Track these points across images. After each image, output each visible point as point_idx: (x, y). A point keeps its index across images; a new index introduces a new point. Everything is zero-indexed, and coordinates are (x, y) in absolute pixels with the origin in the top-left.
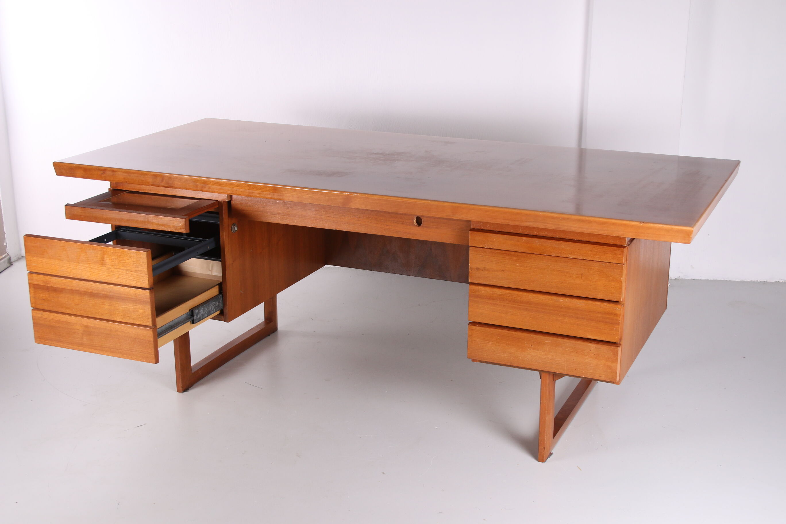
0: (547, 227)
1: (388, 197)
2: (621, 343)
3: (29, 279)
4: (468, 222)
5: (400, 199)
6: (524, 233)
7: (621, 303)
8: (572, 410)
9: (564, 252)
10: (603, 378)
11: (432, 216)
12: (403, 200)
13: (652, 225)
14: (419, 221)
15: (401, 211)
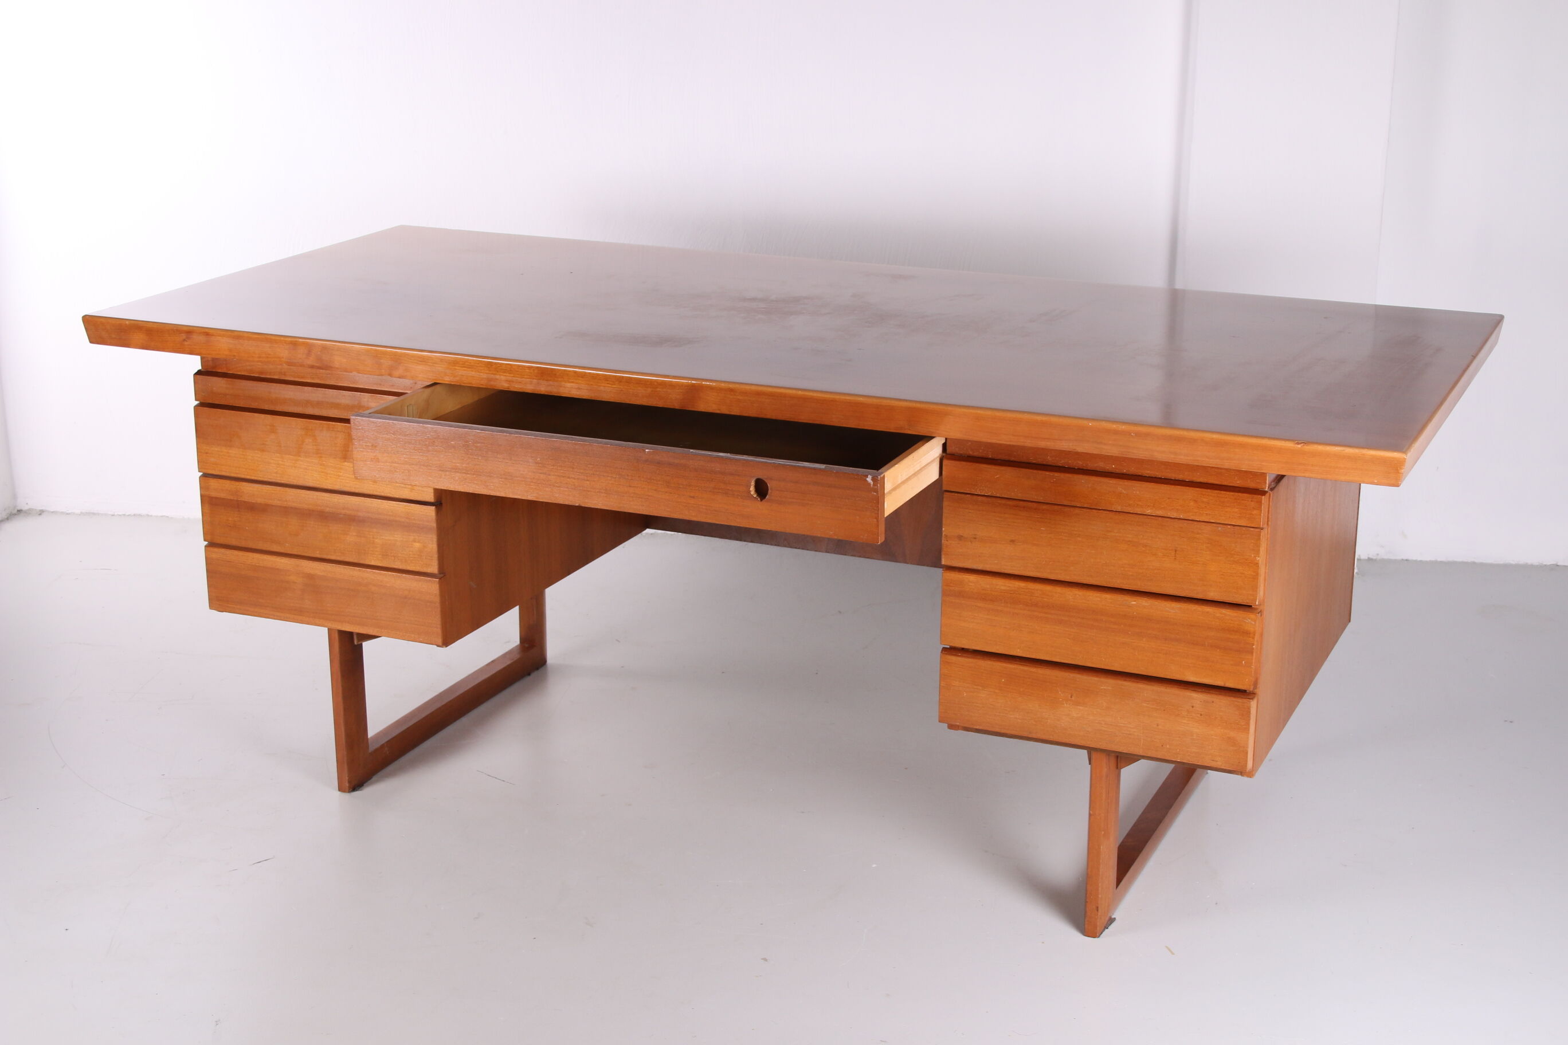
0: (1103, 453)
1: (775, 390)
2: (1256, 691)
3: (201, 488)
6: (1054, 464)
7: (1256, 609)
8: (1155, 830)
9: (1139, 503)
10: (1220, 763)
13: (1321, 448)
14: (762, 489)
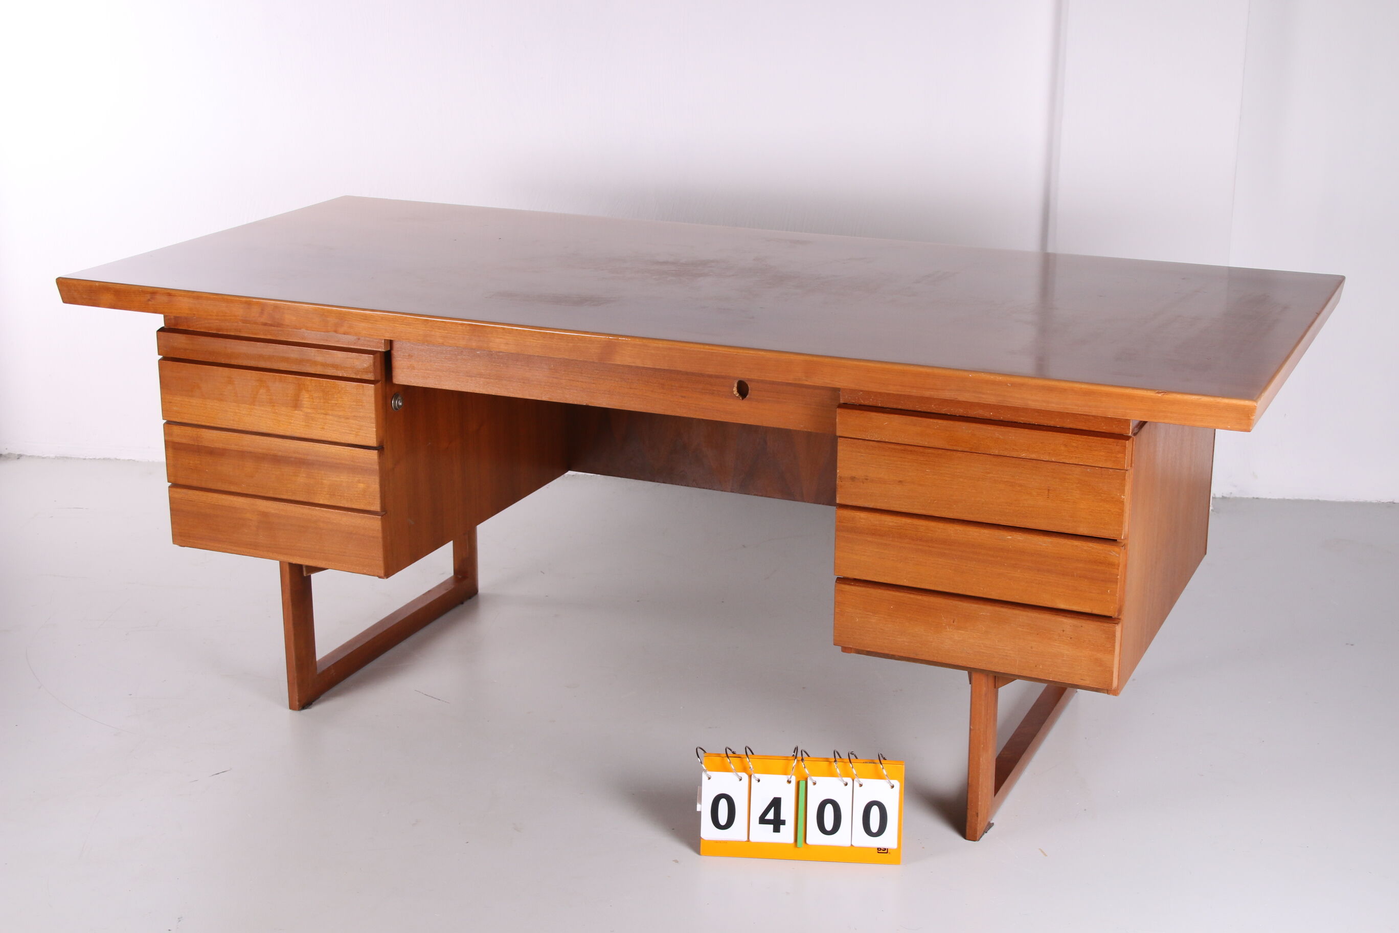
0: (982, 401)
1: (684, 345)
2: (1120, 617)
3: (165, 434)
4: (836, 390)
5: (707, 347)
6: (940, 412)
7: (1121, 542)
8: (1029, 744)
9: (1015, 447)
10: (1088, 682)
11: (767, 379)
12: (712, 349)
13: (1179, 397)
14: (743, 390)
15: (711, 370)
